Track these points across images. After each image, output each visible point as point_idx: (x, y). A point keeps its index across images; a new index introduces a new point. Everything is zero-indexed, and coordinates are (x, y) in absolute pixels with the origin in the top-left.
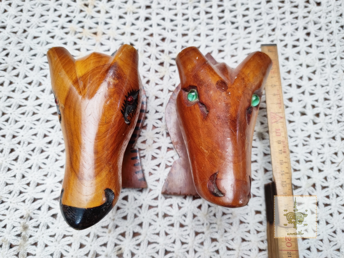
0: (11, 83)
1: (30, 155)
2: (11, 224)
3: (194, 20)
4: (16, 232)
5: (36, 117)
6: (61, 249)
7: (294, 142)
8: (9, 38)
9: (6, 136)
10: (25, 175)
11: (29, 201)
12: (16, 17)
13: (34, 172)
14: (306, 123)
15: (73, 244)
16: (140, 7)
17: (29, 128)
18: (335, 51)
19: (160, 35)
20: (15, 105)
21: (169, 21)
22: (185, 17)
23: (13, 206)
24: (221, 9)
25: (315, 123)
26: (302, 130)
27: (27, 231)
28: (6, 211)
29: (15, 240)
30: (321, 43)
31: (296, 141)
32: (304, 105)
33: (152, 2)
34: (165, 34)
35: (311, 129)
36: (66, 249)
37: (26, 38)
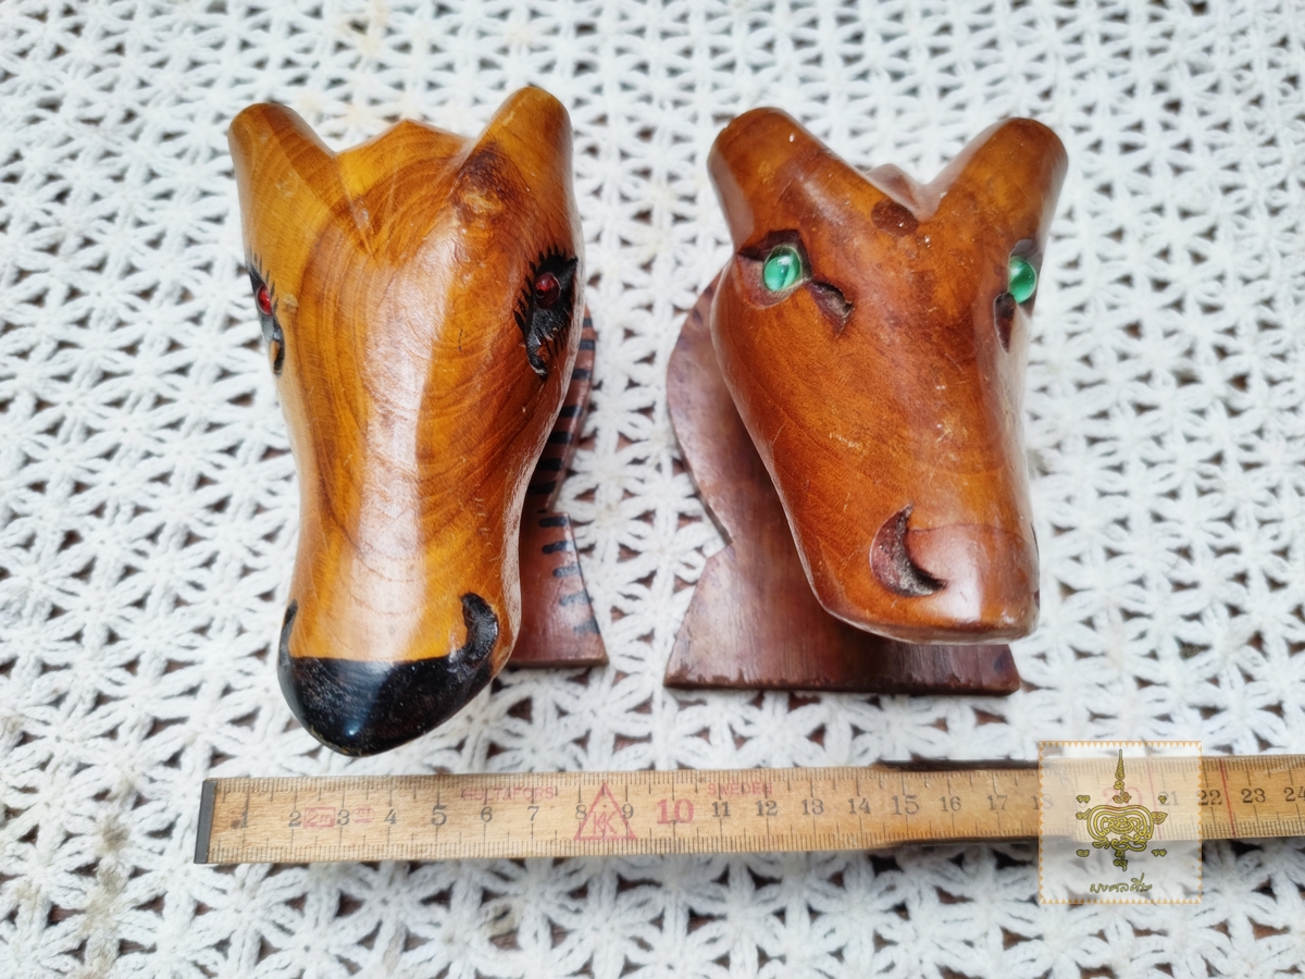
0: (74, 293)
1: (141, 553)
2: (56, 823)
3: (756, 68)
4: (77, 856)
5: (167, 413)
6: (263, 919)
7: (1162, 479)
8: (69, 140)
9: (48, 487)
10: (120, 631)
11: (132, 729)
12: (97, 69)
13: (155, 617)
14: (1201, 413)
15: (311, 899)
16: (555, 31)
17: (141, 453)
18: (1278, 161)
19: (631, 119)
20: (89, 372)
21: (663, 73)
22: (723, 59)
23: (67, 751)
24: (849, 29)
25: (1234, 412)
26: (1190, 439)
27: (121, 851)
28: (37, 772)
29: (71, 889)
30: (1221, 136)
31: (1169, 476)
32: (1187, 346)
33: (598, 12)
34: (649, 115)
35: (1222, 432)
36: (281, 921)
37: (134, 137)
